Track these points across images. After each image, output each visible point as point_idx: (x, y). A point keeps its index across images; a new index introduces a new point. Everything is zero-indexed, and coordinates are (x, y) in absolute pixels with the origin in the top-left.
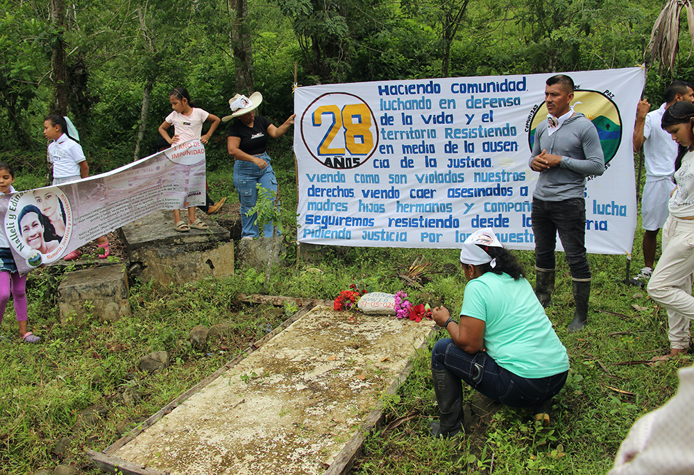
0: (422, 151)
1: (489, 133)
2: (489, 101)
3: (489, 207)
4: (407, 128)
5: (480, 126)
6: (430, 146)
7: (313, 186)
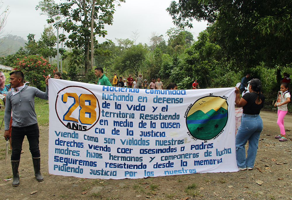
0: (125, 125)
1: (165, 117)
2: (166, 99)
3: (164, 158)
4: (117, 111)
5: (160, 114)
6: (131, 122)
7: (59, 139)
